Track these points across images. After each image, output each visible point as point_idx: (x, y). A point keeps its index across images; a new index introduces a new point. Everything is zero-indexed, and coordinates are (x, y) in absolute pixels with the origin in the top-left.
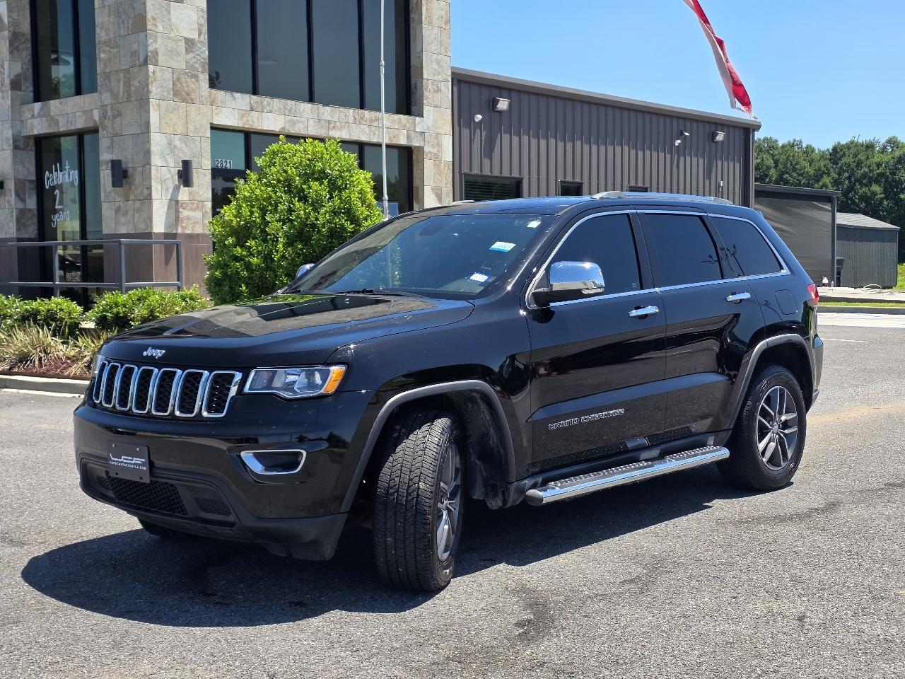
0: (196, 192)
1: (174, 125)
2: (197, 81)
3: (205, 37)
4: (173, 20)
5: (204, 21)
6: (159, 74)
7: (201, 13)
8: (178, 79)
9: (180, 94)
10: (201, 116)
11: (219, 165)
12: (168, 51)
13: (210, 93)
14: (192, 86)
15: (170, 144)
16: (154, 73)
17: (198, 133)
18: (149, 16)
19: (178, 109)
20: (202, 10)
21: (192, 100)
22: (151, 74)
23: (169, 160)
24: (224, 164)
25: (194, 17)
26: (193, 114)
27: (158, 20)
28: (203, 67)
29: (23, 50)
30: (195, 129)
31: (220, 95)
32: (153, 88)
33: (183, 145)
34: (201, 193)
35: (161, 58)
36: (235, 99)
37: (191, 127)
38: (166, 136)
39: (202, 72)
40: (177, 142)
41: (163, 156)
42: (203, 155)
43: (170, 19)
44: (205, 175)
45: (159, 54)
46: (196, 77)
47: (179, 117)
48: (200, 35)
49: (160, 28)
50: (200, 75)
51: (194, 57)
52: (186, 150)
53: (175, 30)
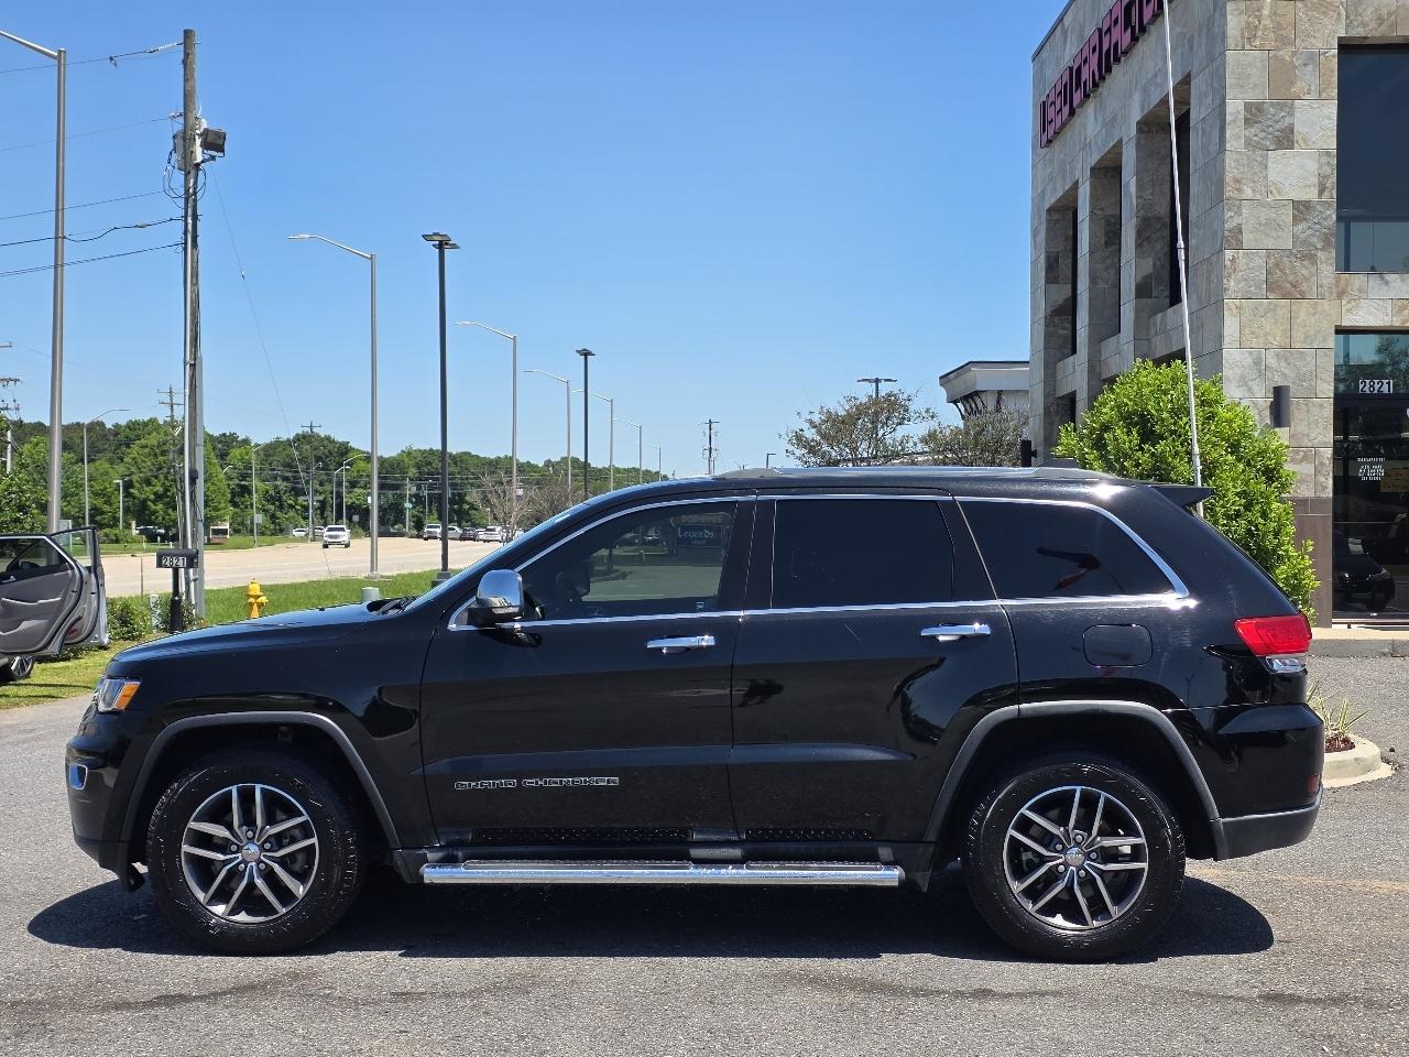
0: (1303, 434)
1: (1267, 334)
2: (1314, 263)
3: (1331, 195)
4: (1272, 176)
5: (1331, 171)
6: (1242, 262)
7: (1325, 159)
8: (1277, 265)
9: (1281, 286)
10: (1317, 316)
11: (1366, 389)
12: (1261, 225)
13: (1338, 281)
14: (1304, 272)
15: (1257, 363)
16: (1233, 260)
17: (1312, 342)
18: (1228, 177)
19: (1275, 310)
20: (1328, 154)
21: (1301, 293)
22: (1228, 263)
23: (1255, 388)
24: (1377, 387)
25: (1312, 166)
26: (1303, 314)
27: (1244, 181)
28: (1326, 239)
29: (1157, 241)
30: (1306, 338)
31: (1357, 280)
32: (1231, 284)
33: (1283, 364)
34: (1312, 436)
35: (1247, 238)
36: (1387, 283)
37: (1298, 335)
38: (1250, 353)
39: (1323, 249)
40: (1271, 360)
41: (1243, 382)
42: (1319, 375)
43: (1266, 177)
44: (1321, 406)
45: (1244, 231)
46: (1312, 258)
47: (1276, 321)
48: (1321, 193)
49: (1248, 192)
50: (1319, 254)
51: (1309, 228)
52: (1287, 372)
53: (1274, 191)
